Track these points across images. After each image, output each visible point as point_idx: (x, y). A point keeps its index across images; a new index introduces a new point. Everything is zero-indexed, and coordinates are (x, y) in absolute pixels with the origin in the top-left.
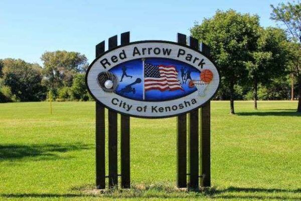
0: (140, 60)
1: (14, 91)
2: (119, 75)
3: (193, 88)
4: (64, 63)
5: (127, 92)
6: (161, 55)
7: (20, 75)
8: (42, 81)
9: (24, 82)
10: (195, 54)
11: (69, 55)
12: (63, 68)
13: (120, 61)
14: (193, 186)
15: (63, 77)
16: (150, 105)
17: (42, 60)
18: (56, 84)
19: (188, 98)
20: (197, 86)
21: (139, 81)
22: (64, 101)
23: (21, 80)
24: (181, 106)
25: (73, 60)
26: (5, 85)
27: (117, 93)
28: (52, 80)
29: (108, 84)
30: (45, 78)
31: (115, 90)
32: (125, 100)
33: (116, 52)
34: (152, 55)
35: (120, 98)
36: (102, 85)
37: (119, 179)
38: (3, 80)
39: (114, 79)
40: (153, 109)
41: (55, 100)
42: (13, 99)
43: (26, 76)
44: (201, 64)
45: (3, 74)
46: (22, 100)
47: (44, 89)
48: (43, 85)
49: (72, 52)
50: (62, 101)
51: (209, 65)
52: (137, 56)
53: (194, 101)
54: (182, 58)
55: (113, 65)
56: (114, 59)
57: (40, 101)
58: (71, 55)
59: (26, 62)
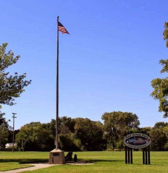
0: (134, 137)
1: (83, 143)
2: (130, 140)
3: (145, 143)
4: (119, 121)
5: (132, 143)
6: (139, 136)
7: (87, 130)
8: (103, 136)
9: (90, 136)
10: (146, 135)
11: (124, 115)
12: (119, 125)
13: (130, 137)
14: (146, 164)
15: (119, 132)
16: (136, 146)
17: (103, 119)
18: (114, 138)
19: (145, 145)
20: (147, 142)
21: (134, 141)
22: (120, 151)
23: (88, 134)
24: (143, 147)
25: (126, 119)
26: (77, 138)
27: (130, 144)
28: (111, 134)
29: (127, 142)
30: (106, 133)
31: (129, 143)
32: (131, 145)
33: (129, 135)
34: (137, 136)
35: (130, 145)
36: (126, 142)
37: (130, 162)
38: (75, 134)
39: (129, 141)
40: (137, 147)
41: (113, 150)
42: (82, 149)
43: (91, 132)
44: (147, 137)
45: (75, 130)
46: (89, 150)
47: (105, 142)
48: (104, 138)
49: (125, 113)
50: (118, 151)
51: (149, 138)
52: (133, 136)
53: (146, 145)
54: (143, 136)
55: (129, 138)
56: (129, 136)
57: (102, 151)
58: (125, 115)
59: (91, 120)
